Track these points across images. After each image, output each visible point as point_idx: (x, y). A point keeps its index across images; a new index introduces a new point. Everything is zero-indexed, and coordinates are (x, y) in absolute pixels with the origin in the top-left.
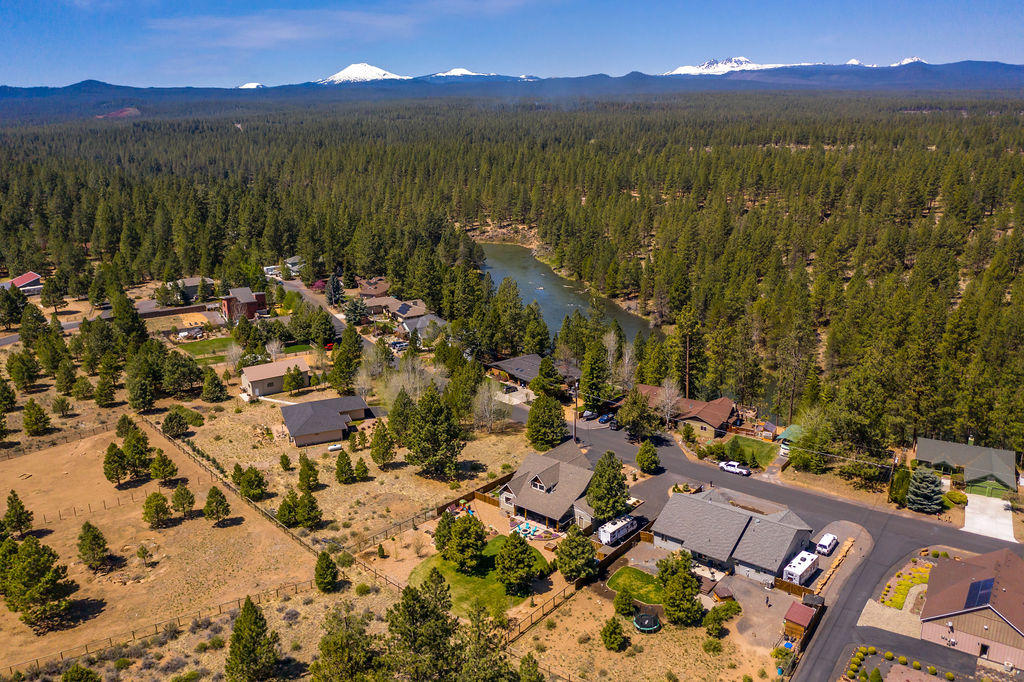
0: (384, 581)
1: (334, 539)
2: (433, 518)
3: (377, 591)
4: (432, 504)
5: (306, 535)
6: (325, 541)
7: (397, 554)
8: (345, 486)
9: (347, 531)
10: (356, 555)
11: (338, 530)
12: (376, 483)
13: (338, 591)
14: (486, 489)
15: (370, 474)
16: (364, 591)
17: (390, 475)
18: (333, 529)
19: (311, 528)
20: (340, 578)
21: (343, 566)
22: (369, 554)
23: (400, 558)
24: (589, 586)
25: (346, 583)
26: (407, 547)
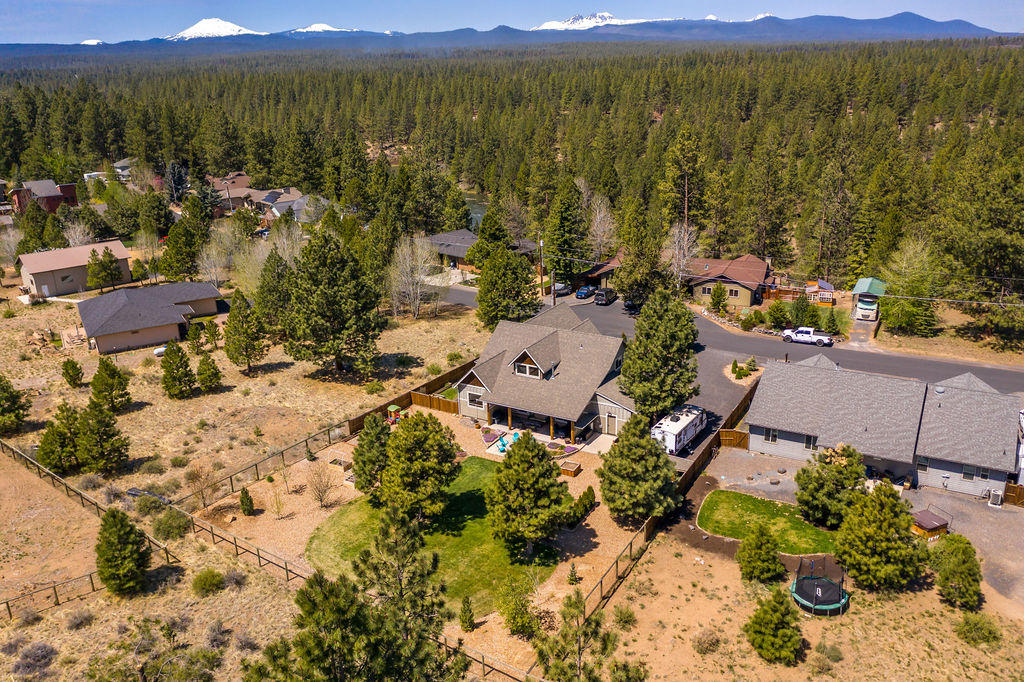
0: (253, 560)
1: (151, 489)
2: (344, 439)
3: (240, 582)
4: (338, 418)
5: (96, 486)
6: (134, 493)
7: (280, 504)
8: (178, 403)
9: (181, 473)
10: (196, 515)
11: (161, 472)
12: (236, 394)
13: (154, 590)
14: (431, 388)
15: (224, 382)
16: (211, 585)
17: (261, 382)
18: (151, 471)
19: (107, 474)
20: (157, 562)
21: (167, 536)
22: (221, 511)
23: (286, 511)
24: (668, 531)
25: (173, 572)
26: (298, 491)
